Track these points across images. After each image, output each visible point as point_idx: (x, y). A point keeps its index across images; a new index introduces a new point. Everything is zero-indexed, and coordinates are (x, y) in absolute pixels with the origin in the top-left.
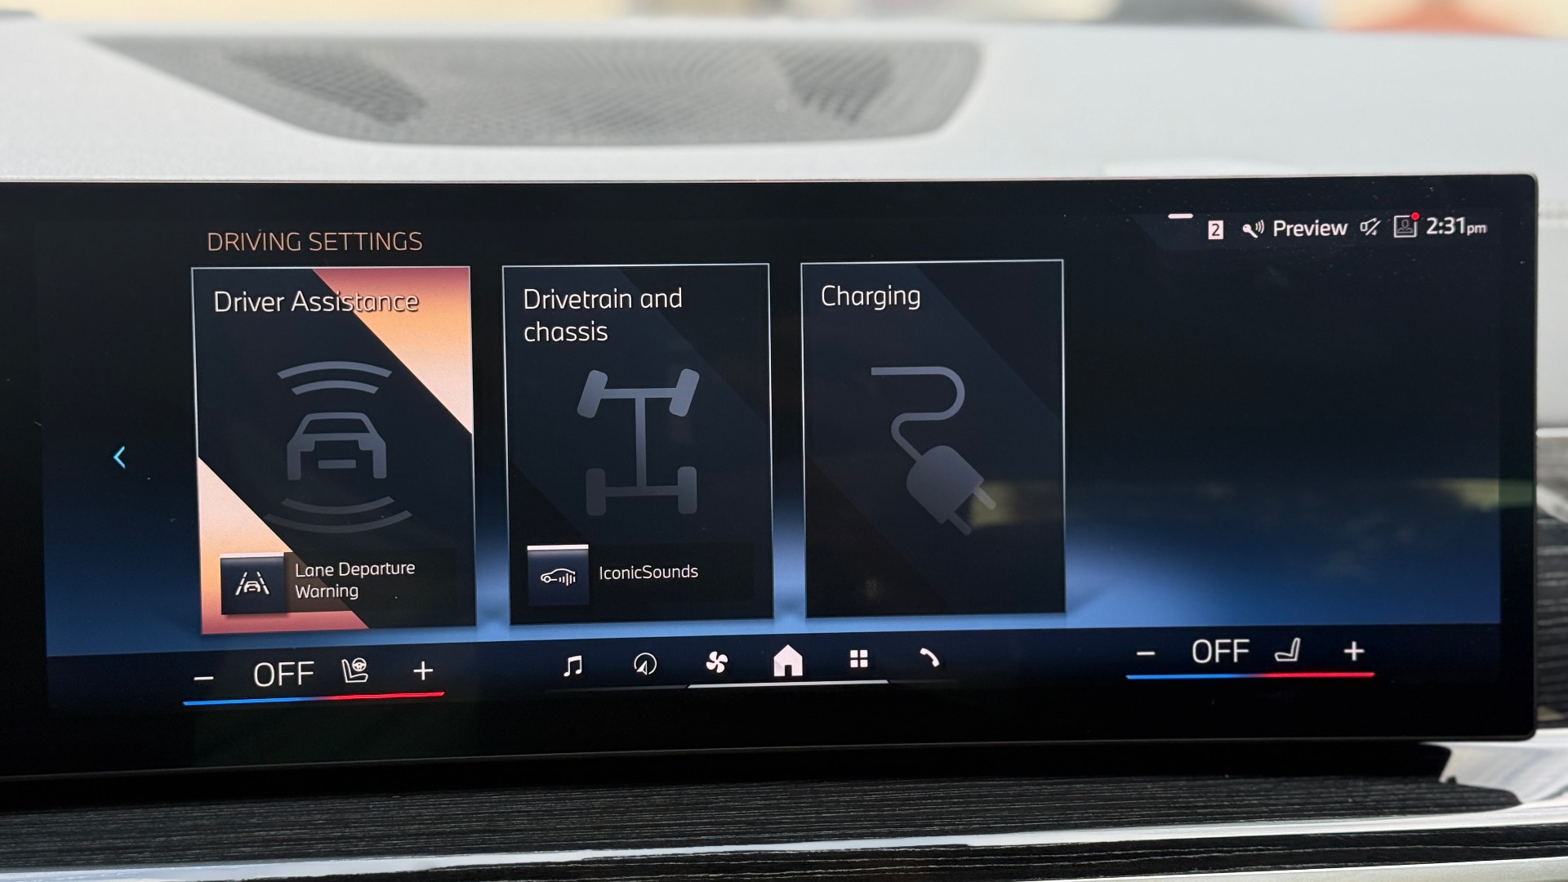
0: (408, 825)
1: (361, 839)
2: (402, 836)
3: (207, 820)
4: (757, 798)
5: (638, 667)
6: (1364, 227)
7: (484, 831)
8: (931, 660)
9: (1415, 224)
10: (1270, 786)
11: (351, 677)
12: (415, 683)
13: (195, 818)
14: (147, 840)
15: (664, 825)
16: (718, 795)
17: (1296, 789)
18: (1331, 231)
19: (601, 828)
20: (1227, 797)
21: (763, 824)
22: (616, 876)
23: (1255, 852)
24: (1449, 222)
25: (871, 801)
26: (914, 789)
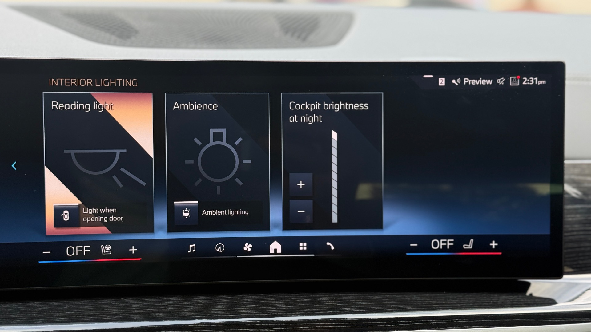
0: (126, 310)
1: (108, 315)
2: (124, 314)
3: (48, 307)
4: (263, 300)
5: (217, 248)
6: (499, 81)
7: (156, 312)
8: (331, 247)
9: (518, 80)
10: (461, 296)
11: (105, 252)
12: (130, 254)
13: (43, 307)
14: (23, 315)
15: (226, 310)
16: (248, 299)
17: (471, 297)
18: (486, 83)
19: (202, 311)
20: (445, 300)
21: (265, 310)
22: (207, 330)
23: (455, 322)
24: (531, 80)
25: (307, 301)
26: (324, 297)
